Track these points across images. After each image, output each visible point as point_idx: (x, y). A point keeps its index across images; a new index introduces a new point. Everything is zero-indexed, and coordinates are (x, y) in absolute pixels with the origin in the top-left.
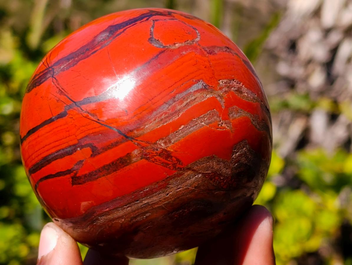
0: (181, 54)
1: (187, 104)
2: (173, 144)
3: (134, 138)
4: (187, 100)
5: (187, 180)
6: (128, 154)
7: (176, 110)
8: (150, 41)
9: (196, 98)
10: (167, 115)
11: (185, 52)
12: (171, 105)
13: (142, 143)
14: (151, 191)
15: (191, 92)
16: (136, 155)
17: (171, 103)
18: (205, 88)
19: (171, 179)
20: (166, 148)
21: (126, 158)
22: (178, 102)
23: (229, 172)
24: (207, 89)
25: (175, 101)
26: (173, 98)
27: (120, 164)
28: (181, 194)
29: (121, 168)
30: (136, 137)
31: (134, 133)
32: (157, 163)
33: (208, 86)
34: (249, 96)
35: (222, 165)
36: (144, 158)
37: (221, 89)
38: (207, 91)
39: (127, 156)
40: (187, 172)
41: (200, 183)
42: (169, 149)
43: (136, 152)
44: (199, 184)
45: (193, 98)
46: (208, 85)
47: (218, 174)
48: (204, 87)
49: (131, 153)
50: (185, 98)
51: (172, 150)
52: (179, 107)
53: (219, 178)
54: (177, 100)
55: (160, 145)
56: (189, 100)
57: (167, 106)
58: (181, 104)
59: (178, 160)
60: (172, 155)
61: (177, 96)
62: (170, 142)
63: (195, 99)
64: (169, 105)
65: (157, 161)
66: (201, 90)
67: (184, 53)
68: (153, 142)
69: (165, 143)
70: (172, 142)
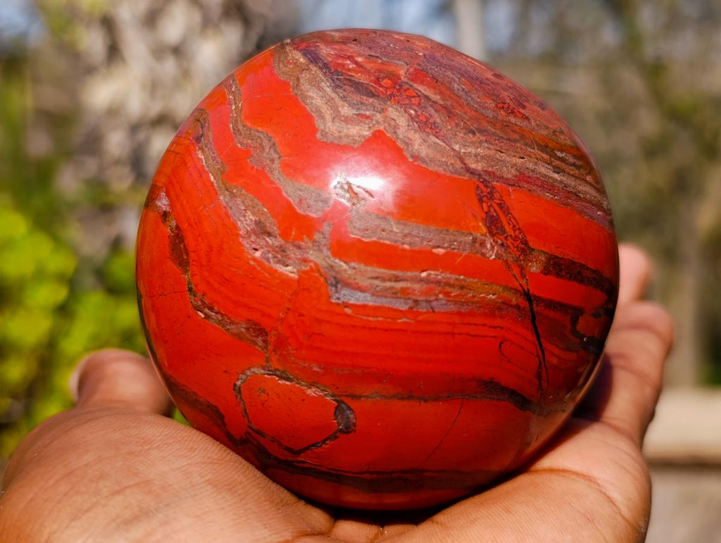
0: (324, 369)
1: (397, 279)
2: (471, 234)
3: (522, 292)
4: (391, 288)
5: (482, 157)
6: (545, 274)
7: (425, 286)
8: (350, 430)
9: (373, 278)
10: (448, 289)
11: (311, 368)
12: (427, 301)
13: (516, 274)
14: (544, 187)
15: (373, 295)
16: (536, 262)
17: (424, 304)
18: (337, 282)
19: (507, 179)
20: (488, 235)
21: (551, 269)
22: (410, 296)
23: (392, 112)
24: (335, 278)
25: (416, 302)
26: (415, 310)
27: (563, 267)
28: (502, 142)
29: (565, 259)
30: (520, 291)
31: (516, 300)
32: (515, 223)
33: (329, 282)
34: (243, 208)
35: (401, 133)
36: (529, 248)
37: (305, 261)
38: (339, 276)
39: (549, 271)
40: (476, 170)
41: (462, 135)
42: (484, 230)
43: (534, 268)
44: (465, 134)
45: (377, 282)
46: (327, 282)
47: (417, 123)
48: (339, 286)
49: (541, 272)
50: (393, 293)
51: (480, 224)
52: (417, 286)
53: (418, 116)
54: (409, 299)
55: (493, 247)
56: (388, 284)
57: (434, 304)
58: (408, 289)
59: (481, 200)
60: (484, 216)
61: (404, 307)
62: (474, 240)
63: (376, 278)
64: (430, 302)
65: (514, 226)
66: (347, 285)
67: (316, 369)
68: (500, 261)
69: (483, 244)
70: (471, 238)
